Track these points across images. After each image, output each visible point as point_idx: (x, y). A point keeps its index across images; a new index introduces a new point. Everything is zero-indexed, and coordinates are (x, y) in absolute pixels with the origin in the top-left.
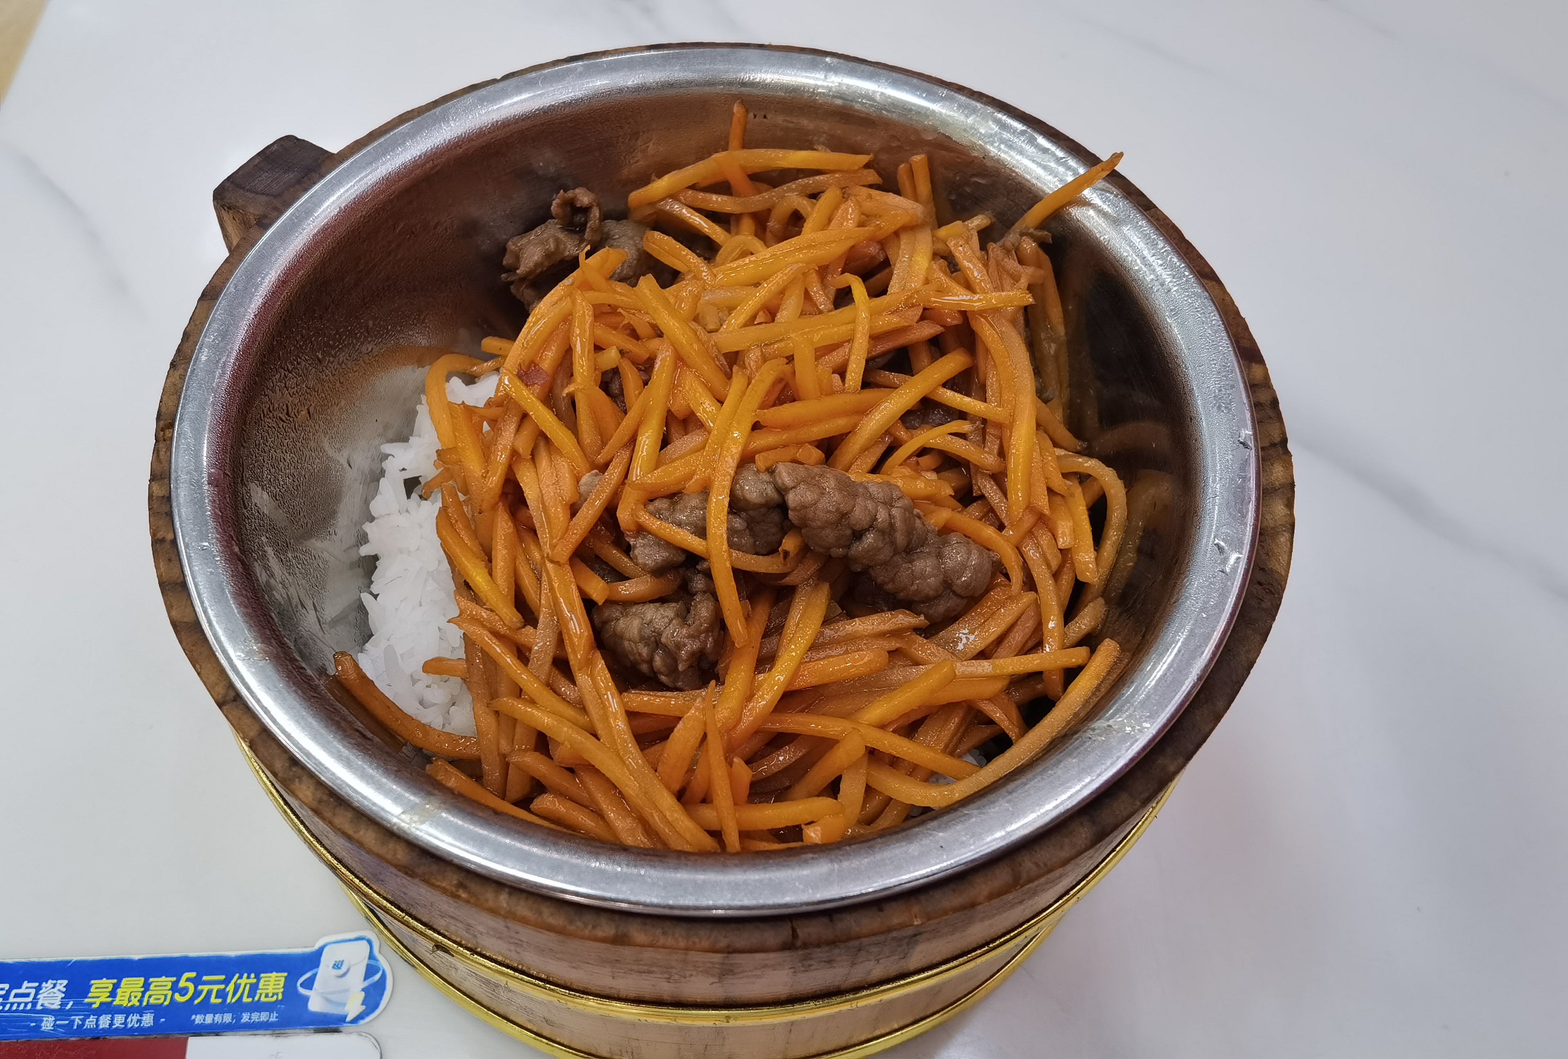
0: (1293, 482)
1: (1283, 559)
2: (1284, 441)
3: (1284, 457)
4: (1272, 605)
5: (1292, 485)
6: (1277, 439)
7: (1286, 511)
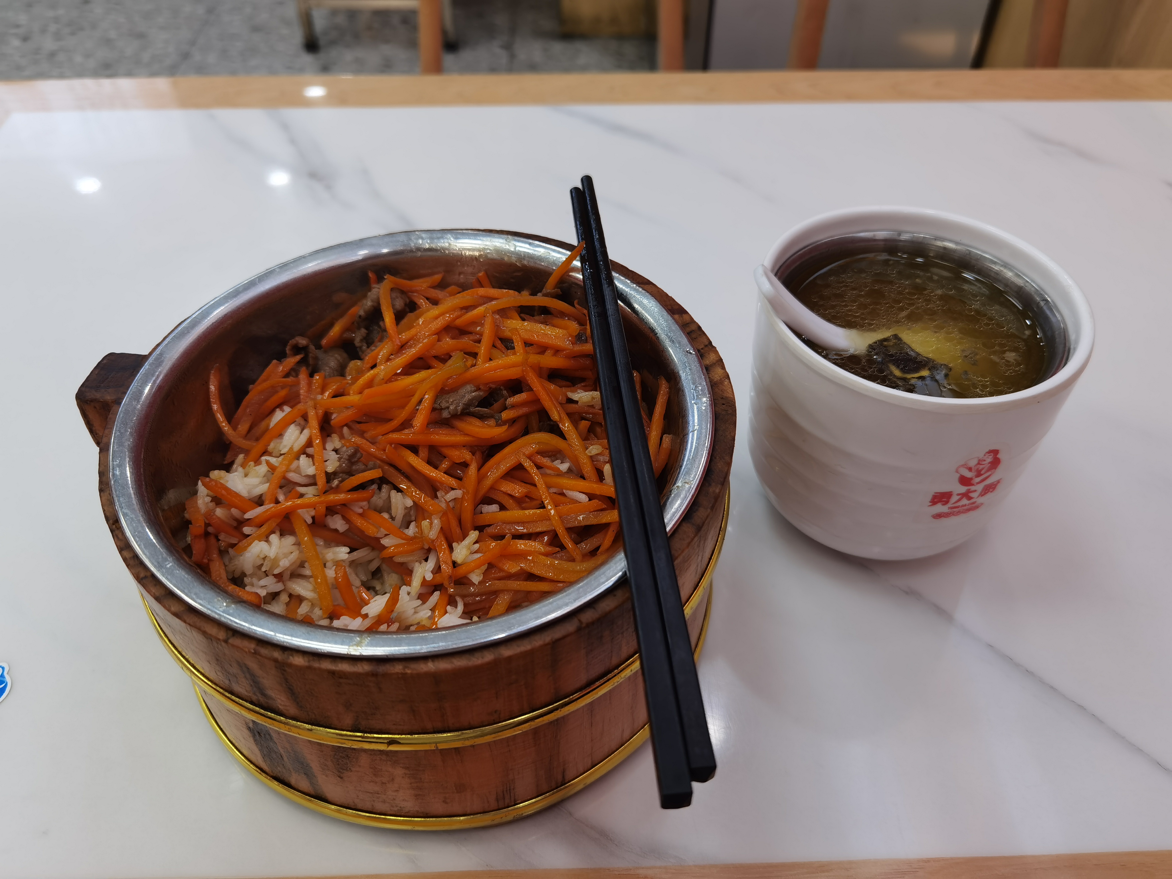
0: (721, 358)
1: (729, 391)
2: (710, 343)
3: (713, 349)
4: (732, 411)
5: (721, 360)
6: (707, 343)
7: (722, 371)
